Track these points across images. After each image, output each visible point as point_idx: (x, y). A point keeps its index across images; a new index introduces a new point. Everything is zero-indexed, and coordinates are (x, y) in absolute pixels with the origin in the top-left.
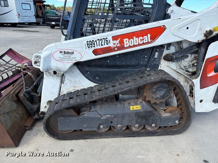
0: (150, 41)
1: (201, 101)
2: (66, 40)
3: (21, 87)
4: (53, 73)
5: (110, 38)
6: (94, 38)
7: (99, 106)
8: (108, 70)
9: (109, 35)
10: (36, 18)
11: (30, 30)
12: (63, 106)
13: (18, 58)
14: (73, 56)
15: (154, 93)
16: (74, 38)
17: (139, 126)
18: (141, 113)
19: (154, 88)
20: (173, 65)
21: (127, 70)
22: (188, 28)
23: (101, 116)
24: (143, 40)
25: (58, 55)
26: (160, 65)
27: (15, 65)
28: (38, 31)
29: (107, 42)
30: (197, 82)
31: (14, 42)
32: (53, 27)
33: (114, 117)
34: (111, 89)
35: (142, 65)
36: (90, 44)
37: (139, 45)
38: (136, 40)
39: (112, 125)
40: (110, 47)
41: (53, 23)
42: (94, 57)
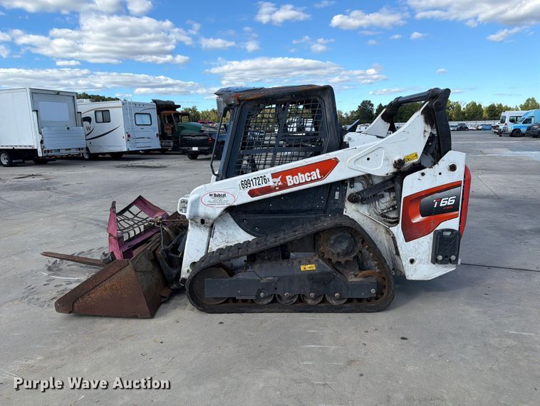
0: (319, 177)
1: (412, 261)
2: (217, 180)
3: (158, 245)
4: (200, 222)
5: (269, 176)
6: (250, 177)
7: (258, 265)
8: (271, 217)
9: (268, 172)
10: (160, 140)
11: (149, 165)
12: (211, 262)
13: (150, 209)
14: (225, 199)
15: (332, 246)
16: (227, 178)
17: (315, 296)
18: (316, 274)
19: (332, 238)
20: (364, 209)
21: (298, 217)
22: (368, 159)
23: (261, 278)
24: (311, 176)
25: (207, 199)
26: (345, 210)
27: (145, 219)
28: (165, 167)
29: (266, 180)
30: (397, 230)
31: (123, 189)
32: (194, 156)
33: (278, 280)
34: (273, 240)
35: (318, 210)
36: (245, 184)
37: (306, 182)
38: (301, 177)
39: (277, 292)
40: (270, 186)
41: (195, 149)
42: (250, 199)
